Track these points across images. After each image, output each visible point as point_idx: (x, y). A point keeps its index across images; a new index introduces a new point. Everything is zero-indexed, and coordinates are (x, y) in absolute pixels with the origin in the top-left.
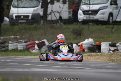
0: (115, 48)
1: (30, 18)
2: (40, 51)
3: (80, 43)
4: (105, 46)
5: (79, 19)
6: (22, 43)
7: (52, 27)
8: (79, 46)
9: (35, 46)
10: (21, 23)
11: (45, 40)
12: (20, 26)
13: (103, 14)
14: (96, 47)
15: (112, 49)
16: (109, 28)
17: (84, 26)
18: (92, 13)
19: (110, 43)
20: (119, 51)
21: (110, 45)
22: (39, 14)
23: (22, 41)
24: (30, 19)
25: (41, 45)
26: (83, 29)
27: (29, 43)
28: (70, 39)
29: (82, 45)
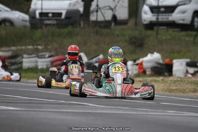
0: (196, 69)
1: (63, 16)
3: (138, 59)
4: (179, 66)
5: (143, 21)
6: (45, 58)
7: (97, 33)
8: (137, 64)
10: (47, 25)
11: (82, 54)
12: (45, 30)
13: (184, 12)
14: (164, 67)
15: (191, 70)
16: (191, 35)
17: (149, 32)
18: (165, 11)
19: (188, 60)
21: (188, 65)
22: (78, 11)
23: (44, 55)
24: (62, 20)
26: (148, 36)
27: (55, 58)
29: (141, 64)
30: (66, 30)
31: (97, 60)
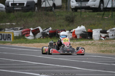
0: (106, 35)
1: (25, 5)
2: (35, 38)
3: (72, 29)
4: (96, 33)
5: (71, 6)
6: (18, 30)
7: (46, 14)
8: (72, 33)
9: (30, 33)
11: (39, 28)
12: (16, 13)
13: (94, 1)
14: (87, 34)
15: (103, 35)
16: (100, 14)
17: (76, 13)
19: (101, 29)
20: (110, 37)
21: (101, 32)
22: (34, 2)
23: (17, 28)
24: (25, 7)
25: (35, 32)
26: (76, 16)
27: (24, 30)
28: (63, 26)
29: (74, 32)
30: (28, 13)
31: (48, 31)
